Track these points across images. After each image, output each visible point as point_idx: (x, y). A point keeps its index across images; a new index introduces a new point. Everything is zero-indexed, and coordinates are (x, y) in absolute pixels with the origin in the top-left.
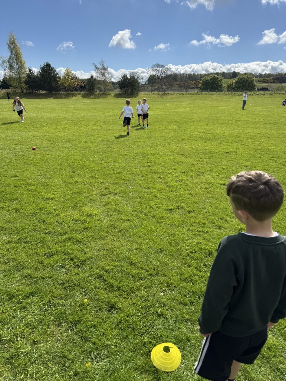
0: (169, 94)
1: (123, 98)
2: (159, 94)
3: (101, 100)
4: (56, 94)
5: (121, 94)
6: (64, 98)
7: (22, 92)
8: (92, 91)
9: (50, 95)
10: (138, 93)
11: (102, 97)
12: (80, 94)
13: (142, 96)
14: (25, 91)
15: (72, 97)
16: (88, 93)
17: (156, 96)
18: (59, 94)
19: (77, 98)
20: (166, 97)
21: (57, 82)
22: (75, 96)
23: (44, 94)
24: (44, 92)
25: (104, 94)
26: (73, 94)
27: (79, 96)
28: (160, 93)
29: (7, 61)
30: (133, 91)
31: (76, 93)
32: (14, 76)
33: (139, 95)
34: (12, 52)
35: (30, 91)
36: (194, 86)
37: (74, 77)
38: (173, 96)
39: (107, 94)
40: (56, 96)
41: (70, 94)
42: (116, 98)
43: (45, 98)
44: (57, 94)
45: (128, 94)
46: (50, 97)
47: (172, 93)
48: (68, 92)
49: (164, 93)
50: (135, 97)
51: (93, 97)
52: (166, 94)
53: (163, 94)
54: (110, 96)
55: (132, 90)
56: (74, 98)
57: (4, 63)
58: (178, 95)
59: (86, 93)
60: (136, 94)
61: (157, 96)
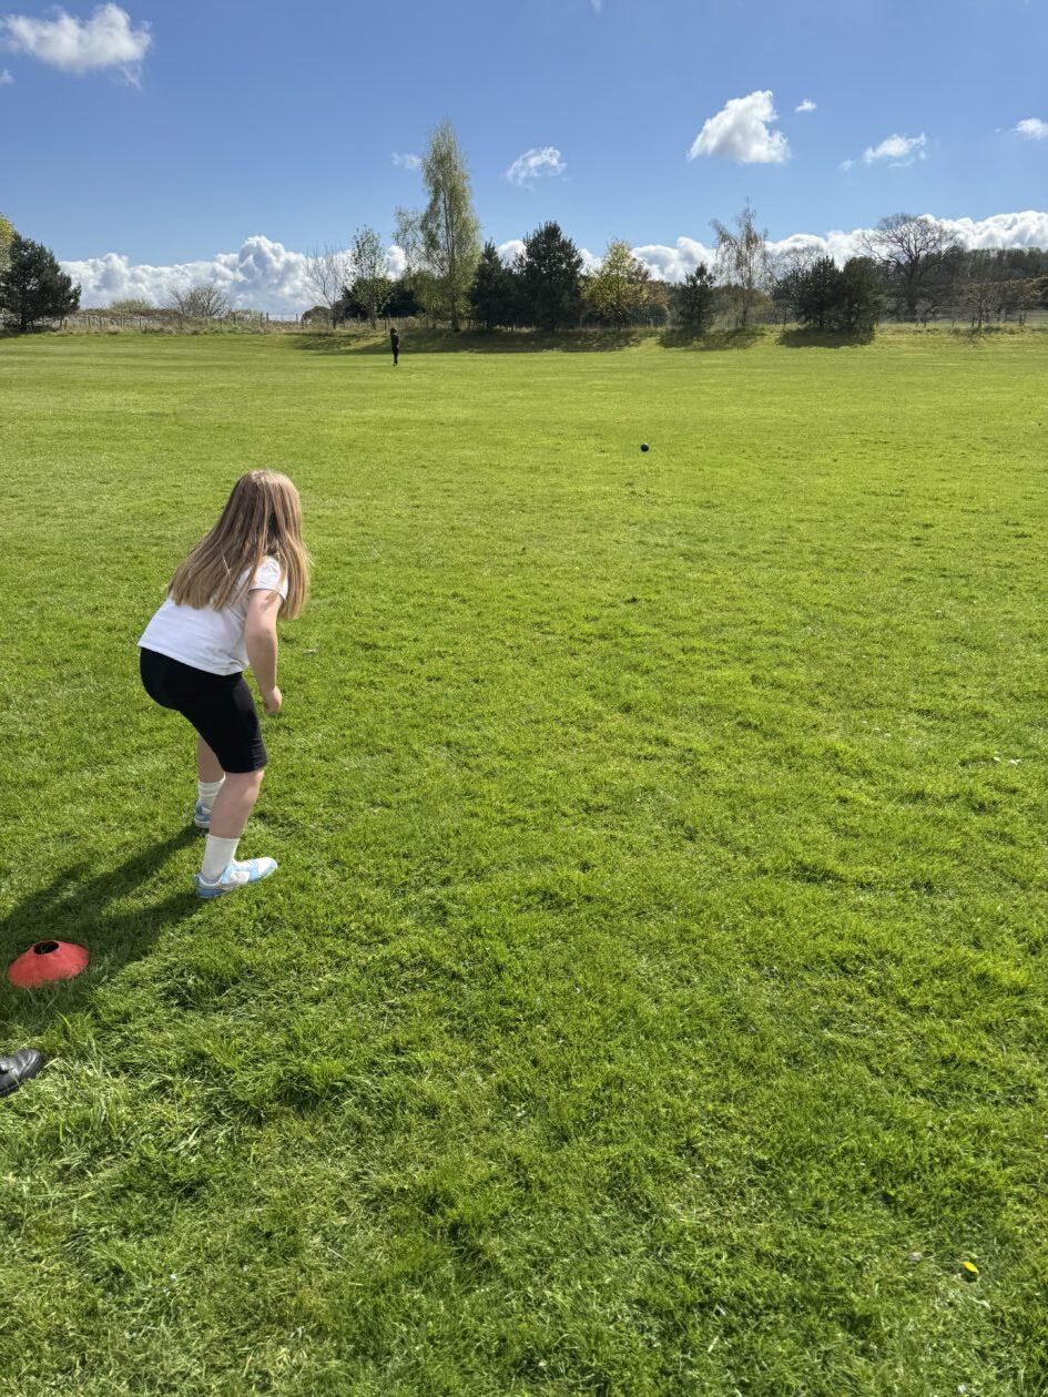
0: (998, 330)
1: (814, 348)
2: (957, 332)
3: (732, 356)
4: (568, 335)
5: (806, 330)
6: (597, 350)
7: (457, 330)
8: (695, 323)
9: (547, 341)
10: (871, 329)
11: (735, 345)
12: (652, 334)
13: (890, 338)
14: (464, 326)
15: (627, 344)
16: (680, 332)
17: (948, 340)
18: (579, 336)
19: (642, 348)
20: (989, 342)
21: (577, 294)
22: (638, 343)
23: (527, 335)
24: (525, 330)
25: (740, 336)
26: (629, 335)
27: (652, 341)
28: (964, 326)
29: (418, 224)
30: (853, 320)
31: (639, 329)
32: (437, 273)
33: (878, 335)
34: (436, 192)
35: (484, 325)
36: (1035, 297)
37: (636, 274)
38: (1016, 338)
39: (753, 334)
40: (572, 343)
41: (620, 336)
42: (789, 345)
43: (534, 349)
44: (574, 334)
45: (832, 331)
46: (550, 347)
47: (1014, 326)
48: (610, 330)
49: (976, 325)
50: (863, 343)
51: (702, 344)
52: (989, 330)
53: (975, 331)
54: (766, 339)
55: (849, 315)
56: (634, 350)
57: (406, 230)
58: (1038, 334)
59: (673, 331)
60: (865, 330)
61: (950, 338)
